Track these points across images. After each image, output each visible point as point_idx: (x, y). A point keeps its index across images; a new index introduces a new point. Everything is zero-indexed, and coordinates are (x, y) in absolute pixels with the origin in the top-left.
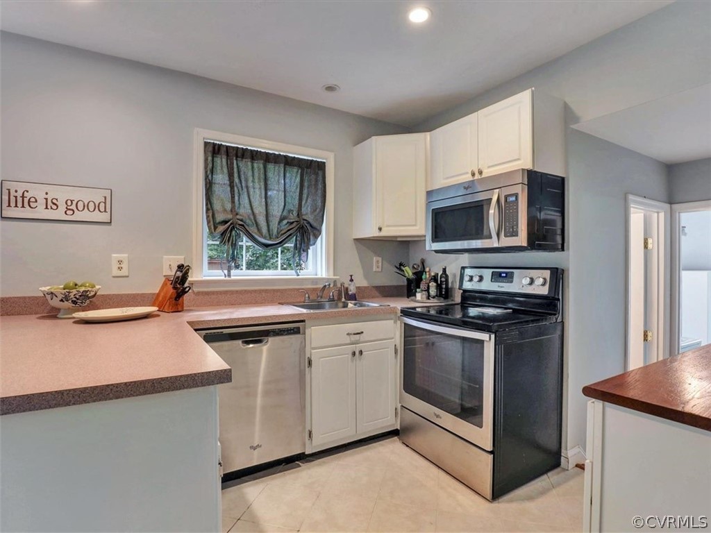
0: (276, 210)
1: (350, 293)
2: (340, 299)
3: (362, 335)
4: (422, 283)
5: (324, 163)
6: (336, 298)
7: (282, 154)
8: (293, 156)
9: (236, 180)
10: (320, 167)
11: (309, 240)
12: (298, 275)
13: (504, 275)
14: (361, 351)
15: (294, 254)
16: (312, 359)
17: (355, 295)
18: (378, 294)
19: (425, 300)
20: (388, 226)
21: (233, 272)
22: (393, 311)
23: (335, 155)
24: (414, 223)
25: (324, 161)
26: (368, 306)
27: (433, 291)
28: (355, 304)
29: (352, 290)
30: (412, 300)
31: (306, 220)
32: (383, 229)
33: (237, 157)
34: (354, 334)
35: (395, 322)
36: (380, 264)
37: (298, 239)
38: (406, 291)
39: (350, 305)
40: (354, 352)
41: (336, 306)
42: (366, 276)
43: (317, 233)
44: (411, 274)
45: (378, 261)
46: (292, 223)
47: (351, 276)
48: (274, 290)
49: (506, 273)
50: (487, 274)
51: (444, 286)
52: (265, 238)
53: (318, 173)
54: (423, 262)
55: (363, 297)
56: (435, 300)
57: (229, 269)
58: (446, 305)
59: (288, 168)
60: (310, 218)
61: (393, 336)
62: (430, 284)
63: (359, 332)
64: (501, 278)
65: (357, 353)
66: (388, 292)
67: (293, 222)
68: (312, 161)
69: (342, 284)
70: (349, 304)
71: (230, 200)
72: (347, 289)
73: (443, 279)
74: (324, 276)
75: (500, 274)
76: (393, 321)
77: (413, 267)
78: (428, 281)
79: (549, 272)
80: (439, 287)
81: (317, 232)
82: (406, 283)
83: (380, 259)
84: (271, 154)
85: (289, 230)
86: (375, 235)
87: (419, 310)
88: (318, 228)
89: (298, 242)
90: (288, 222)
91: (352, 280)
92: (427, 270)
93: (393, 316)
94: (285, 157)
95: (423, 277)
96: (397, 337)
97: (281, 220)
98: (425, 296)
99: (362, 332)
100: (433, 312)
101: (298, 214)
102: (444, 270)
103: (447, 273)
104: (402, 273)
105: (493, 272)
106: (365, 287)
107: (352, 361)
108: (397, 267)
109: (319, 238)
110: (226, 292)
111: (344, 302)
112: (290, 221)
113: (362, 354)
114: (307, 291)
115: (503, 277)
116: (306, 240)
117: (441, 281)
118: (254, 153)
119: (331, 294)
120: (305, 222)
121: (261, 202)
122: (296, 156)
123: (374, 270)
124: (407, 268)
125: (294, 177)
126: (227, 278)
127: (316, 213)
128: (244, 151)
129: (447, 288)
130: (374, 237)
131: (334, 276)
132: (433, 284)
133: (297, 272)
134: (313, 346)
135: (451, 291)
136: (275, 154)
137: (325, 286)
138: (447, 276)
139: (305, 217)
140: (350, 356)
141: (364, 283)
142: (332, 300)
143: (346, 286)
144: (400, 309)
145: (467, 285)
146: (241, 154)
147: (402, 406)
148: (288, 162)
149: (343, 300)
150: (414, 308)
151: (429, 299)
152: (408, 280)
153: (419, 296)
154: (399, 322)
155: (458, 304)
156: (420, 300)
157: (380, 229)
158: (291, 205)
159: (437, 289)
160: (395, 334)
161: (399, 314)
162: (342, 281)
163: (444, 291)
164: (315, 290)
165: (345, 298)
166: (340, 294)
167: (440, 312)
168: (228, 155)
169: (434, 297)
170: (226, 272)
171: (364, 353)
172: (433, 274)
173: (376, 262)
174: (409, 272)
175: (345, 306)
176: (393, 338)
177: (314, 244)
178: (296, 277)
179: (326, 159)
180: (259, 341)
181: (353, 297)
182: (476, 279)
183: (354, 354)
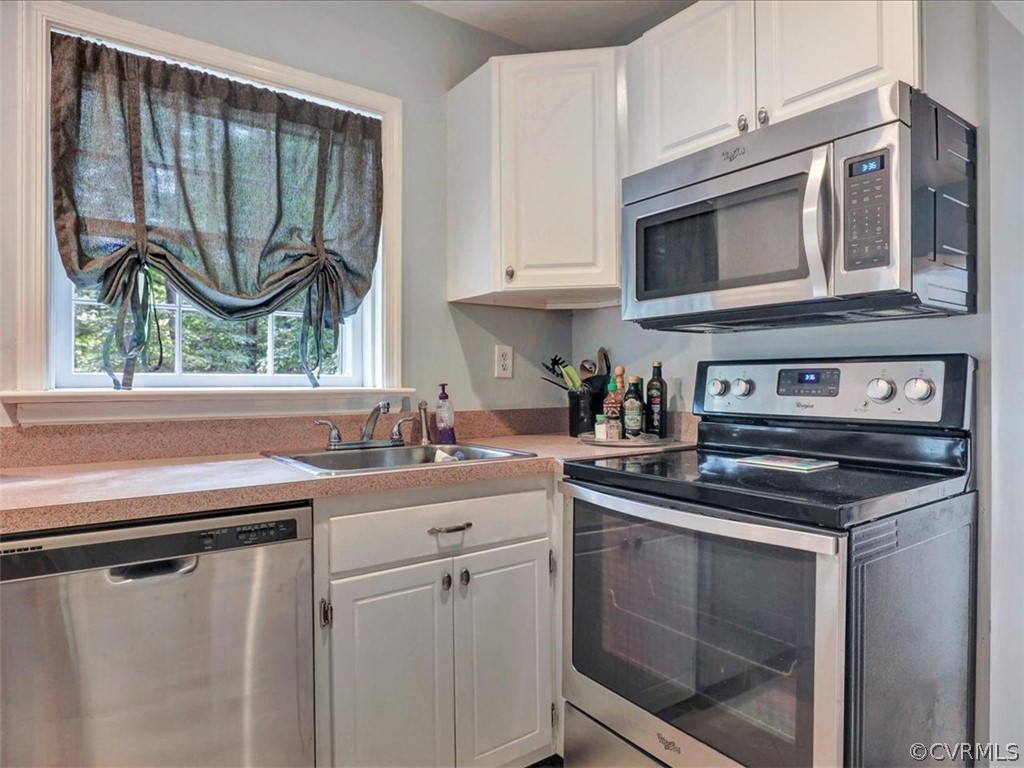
0: (255, 226)
1: (441, 426)
2: (416, 440)
3: (467, 532)
4: (607, 400)
5: (378, 122)
6: (407, 438)
7: (271, 89)
8: (300, 97)
9: (147, 142)
10: (369, 131)
11: (340, 300)
12: (316, 385)
13: (812, 377)
14: (467, 572)
15: (305, 336)
16: (334, 604)
17: (452, 430)
18: (504, 428)
19: (617, 440)
20: (529, 267)
21: (139, 377)
22: (546, 468)
23: (404, 105)
24: (590, 260)
25: (379, 117)
26: (483, 456)
27: (633, 419)
28: (452, 453)
29: (446, 420)
30: (585, 442)
31: (333, 253)
32: (518, 274)
33: (148, 85)
34: (449, 531)
35: (550, 496)
36: (509, 362)
37: (315, 297)
38: (566, 420)
39: (441, 455)
40: (449, 577)
41: (408, 459)
42: (479, 388)
43: (359, 284)
44: (578, 383)
45: (504, 356)
46: (297, 259)
47: (443, 386)
48: (251, 422)
49: (817, 373)
50: (766, 376)
51: (656, 408)
52: (224, 290)
53: (362, 145)
54: (604, 355)
55: (472, 436)
56: (640, 441)
57: (129, 369)
58: (666, 452)
59: (287, 126)
60: (345, 249)
61: (544, 529)
62: (627, 404)
63: (461, 524)
64: (806, 386)
65: (456, 580)
66: (528, 423)
67: (301, 256)
68: (348, 115)
69: (422, 406)
70: (438, 453)
71: (130, 193)
72: (434, 417)
73: (655, 392)
74: (379, 386)
75: (801, 375)
76: (544, 493)
77: (583, 367)
78: (620, 398)
79: (940, 365)
80: (646, 410)
81: (361, 282)
82: (567, 403)
83: (508, 350)
84: (244, 86)
85: (287, 275)
86: (499, 290)
87: (601, 464)
88: (364, 273)
89: (314, 306)
90: (287, 257)
91: (444, 396)
92: (617, 370)
93: (544, 482)
94: (280, 97)
95: (610, 387)
96: (557, 533)
97: (269, 250)
98: (616, 432)
99: (469, 525)
100: (631, 469)
101: (314, 239)
102: (658, 371)
103: (664, 377)
104: (558, 380)
105: (781, 372)
106: (475, 413)
107: (444, 600)
108: (547, 368)
109: (367, 298)
110: (116, 427)
111: (426, 448)
112: (292, 253)
113: (468, 580)
114: (336, 421)
115: (809, 382)
116: (333, 300)
117: (650, 397)
118: (198, 81)
119: (395, 429)
120: (330, 256)
121: (215, 201)
122: (309, 99)
123: (496, 375)
124: (569, 369)
125: (303, 148)
126: (122, 391)
127: (357, 238)
128: (168, 71)
129: (663, 413)
130: (494, 295)
131: (403, 386)
132: (632, 404)
133: (311, 377)
134: (334, 571)
135: (672, 419)
136: (251, 88)
137: (378, 409)
138: (663, 383)
139: (331, 247)
140: (438, 586)
141: (474, 404)
142: (399, 443)
143: (431, 409)
144: (562, 463)
145: (715, 404)
146: (160, 78)
147: (568, 702)
148: (288, 112)
149: (425, 441)
150: (592, 462)
151: (624, 437)
152: (573, 396)
153: (601, 431)
154: (559, 497)
155: (691, 449)
156: (604, 441)
157: (511, 274)
158: (297, 215)
159: (641, 414)
160: (550, 525)
161: (560, 475)
162: (422, 397)
163: (657, 421)
164: (355, 419)
165: (429, 439)
166: (417, 430)
167: (648, 468)
168: (122, 77)
169: (636, 433)
170: (120, 376)
171: (474, 578)
172: (632, 380)
173: (500, 358)
174: (574, 378)
175: (429, 458)
176: (543, 536)
177: (354, 310)
178: (311, 389)
179: (384, 113)
180: (169, 567)
181: (448, 437)
182: (739, 389)
183: (448, 581)
